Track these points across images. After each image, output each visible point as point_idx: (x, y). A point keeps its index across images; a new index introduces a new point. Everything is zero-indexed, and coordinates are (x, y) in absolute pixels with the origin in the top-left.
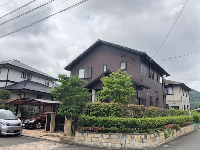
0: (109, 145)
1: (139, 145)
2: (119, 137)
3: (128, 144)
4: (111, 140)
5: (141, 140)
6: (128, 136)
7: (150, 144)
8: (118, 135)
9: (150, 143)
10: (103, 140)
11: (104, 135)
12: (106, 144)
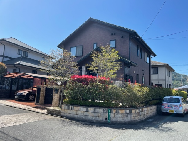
0: (94, 119)
1: (123, 119)
2: (104, 112)
3: (113, 118)
4: (96, 114)
5: (126, 114)
6: (113, 110)
7: (134, 119)
8: (103, 110)
9: (135, 117)
10: (88, 114)
11: (89, 109)
12: (91, 117)
